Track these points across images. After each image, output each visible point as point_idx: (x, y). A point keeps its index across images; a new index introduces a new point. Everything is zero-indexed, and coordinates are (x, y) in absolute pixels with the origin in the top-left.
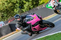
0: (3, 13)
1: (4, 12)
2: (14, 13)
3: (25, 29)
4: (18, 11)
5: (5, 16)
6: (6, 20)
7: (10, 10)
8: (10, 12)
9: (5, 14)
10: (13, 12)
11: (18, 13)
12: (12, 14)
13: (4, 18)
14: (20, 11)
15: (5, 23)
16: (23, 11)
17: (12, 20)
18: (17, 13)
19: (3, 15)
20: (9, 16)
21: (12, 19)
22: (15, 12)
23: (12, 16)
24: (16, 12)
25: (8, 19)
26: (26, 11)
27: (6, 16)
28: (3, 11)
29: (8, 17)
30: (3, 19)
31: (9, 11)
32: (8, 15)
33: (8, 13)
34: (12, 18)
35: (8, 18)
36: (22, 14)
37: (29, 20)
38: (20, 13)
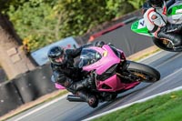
0: (73, 13)
1: (75, 9)
2: (107, 13)
3: (79, 86)
4: (116, 5)
5: (79, 21)
6: (81, 33)
7: (94, 4)
8: (94, 10)
9: (79, 14)
10: (102, 8)
11: (119, 11)
12: (99, 16)
13: (76, 26)
14: (125, 5)
15: (79, 43)
16: (132, 6)
17: (101, 33)
18: (113, 11)
19: (73, 17)
20: (92, 20)
21: (100, 30)
22: (107, 10)
23: (101, 20)
24: (111, 8)
25: (88, 31)
26: (141, 7)
27: (83, 22)
28: (74, 5)
29: (89, 24)
30: (75, 30)
31: (91, 7)
32: (90, 19)
33: (90, 12)
34: (100, 27)
35: (88, 26)
36: (129, 14)
37: (90, 60)
38: (124, 11)
